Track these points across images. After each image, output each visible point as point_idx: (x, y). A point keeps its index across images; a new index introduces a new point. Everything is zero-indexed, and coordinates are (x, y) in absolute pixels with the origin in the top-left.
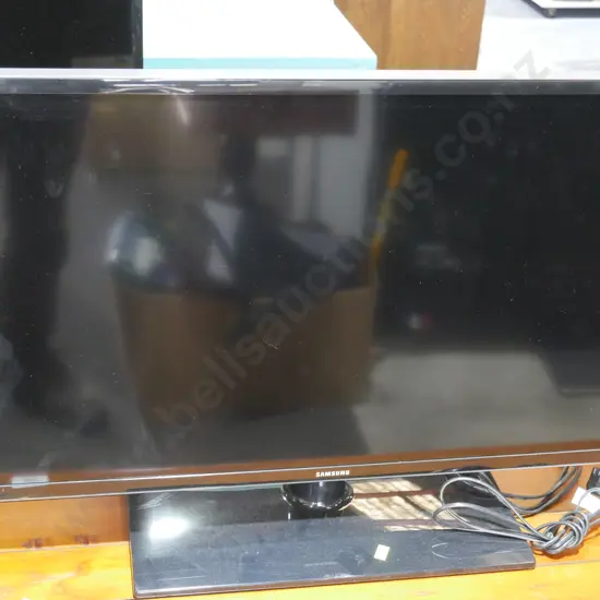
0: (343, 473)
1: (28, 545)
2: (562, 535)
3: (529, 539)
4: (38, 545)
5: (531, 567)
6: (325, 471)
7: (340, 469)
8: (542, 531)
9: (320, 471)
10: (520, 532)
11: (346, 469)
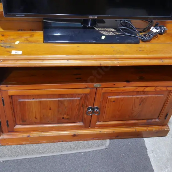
0: (95, 17)
1: (19, 30)
2: (147, 36)
3: (139, 37)
4: (21, 30)
5: (139, 43)
6: (91, 16)
7: (95, 16)
8: (142, 36)
9: (90, 16)
10: (137, 35)
11: (96, 16)
